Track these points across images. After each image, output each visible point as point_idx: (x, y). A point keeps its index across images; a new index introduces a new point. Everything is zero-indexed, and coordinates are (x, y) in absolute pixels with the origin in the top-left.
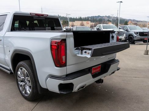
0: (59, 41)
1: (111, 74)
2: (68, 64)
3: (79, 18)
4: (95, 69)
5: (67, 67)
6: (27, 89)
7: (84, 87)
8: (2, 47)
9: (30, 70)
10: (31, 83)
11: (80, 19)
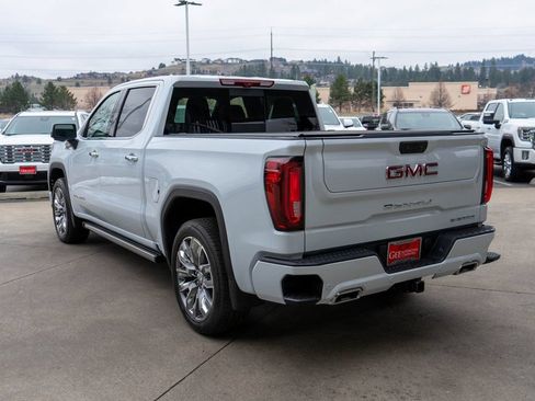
0: (286, 161)
1: (462, 271)
2: (308, 222)
3: (429, 67)
4: (400, 248)
5: (306, 232)
6: (202, 302)
7: (356, 293)
8: (136, 184)
9: (212, 244)
10: (212, 281)
11: (434, 74)
